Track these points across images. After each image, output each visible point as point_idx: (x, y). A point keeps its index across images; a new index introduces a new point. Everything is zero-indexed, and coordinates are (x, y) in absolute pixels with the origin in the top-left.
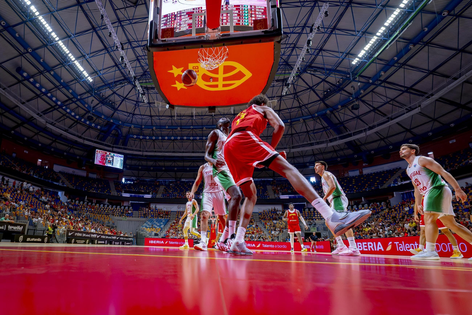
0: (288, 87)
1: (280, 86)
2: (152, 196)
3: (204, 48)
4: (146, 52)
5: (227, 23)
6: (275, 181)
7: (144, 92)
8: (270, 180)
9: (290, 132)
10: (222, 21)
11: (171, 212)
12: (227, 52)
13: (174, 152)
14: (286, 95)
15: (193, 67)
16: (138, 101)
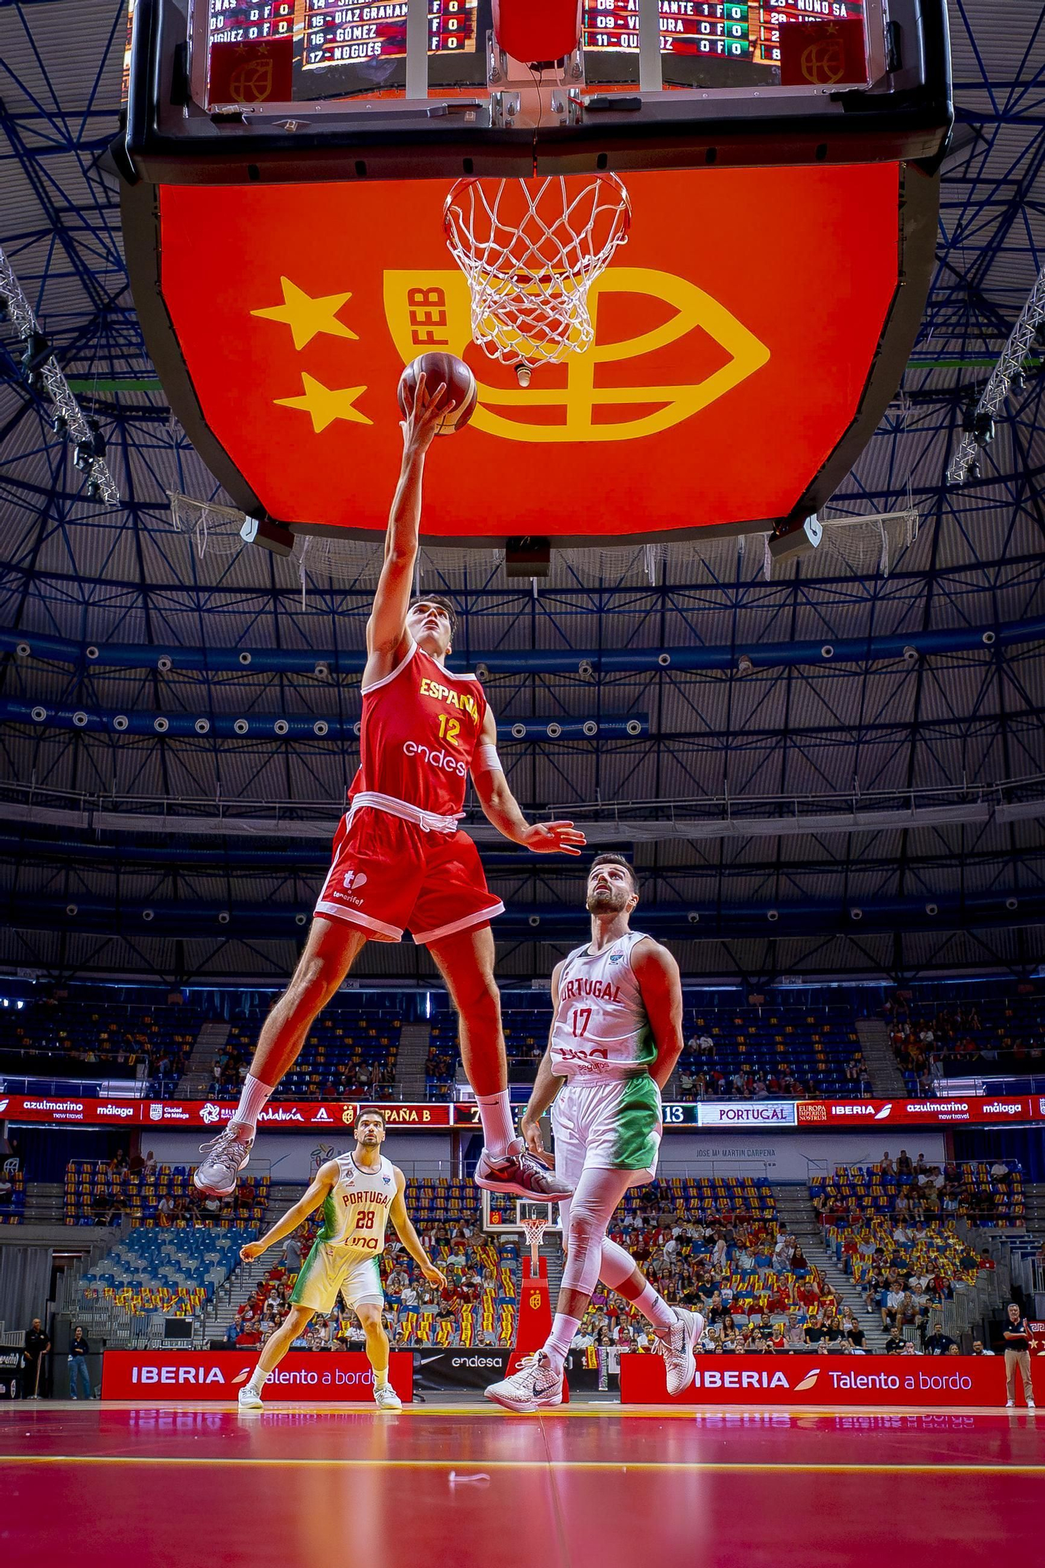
0: (979, 439)
1: (937, 429)
2: (152, 1086)
3: (480, 174)
4: (113, 182)
5: (618, 36)
6: (908, 994)
7: (99, 437)
8: (876, 989)
9: (990, 705)
10: (593, 24)
11: (274, 1184)
12: (621, 207)
13: (290, 814)
14: (973, 482)
15: (412, 293)
16: (59, 488)
